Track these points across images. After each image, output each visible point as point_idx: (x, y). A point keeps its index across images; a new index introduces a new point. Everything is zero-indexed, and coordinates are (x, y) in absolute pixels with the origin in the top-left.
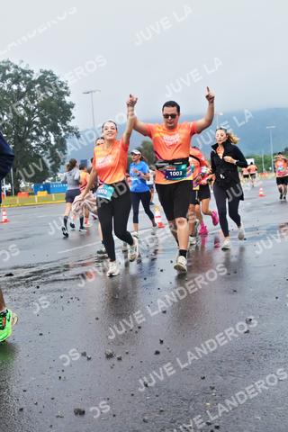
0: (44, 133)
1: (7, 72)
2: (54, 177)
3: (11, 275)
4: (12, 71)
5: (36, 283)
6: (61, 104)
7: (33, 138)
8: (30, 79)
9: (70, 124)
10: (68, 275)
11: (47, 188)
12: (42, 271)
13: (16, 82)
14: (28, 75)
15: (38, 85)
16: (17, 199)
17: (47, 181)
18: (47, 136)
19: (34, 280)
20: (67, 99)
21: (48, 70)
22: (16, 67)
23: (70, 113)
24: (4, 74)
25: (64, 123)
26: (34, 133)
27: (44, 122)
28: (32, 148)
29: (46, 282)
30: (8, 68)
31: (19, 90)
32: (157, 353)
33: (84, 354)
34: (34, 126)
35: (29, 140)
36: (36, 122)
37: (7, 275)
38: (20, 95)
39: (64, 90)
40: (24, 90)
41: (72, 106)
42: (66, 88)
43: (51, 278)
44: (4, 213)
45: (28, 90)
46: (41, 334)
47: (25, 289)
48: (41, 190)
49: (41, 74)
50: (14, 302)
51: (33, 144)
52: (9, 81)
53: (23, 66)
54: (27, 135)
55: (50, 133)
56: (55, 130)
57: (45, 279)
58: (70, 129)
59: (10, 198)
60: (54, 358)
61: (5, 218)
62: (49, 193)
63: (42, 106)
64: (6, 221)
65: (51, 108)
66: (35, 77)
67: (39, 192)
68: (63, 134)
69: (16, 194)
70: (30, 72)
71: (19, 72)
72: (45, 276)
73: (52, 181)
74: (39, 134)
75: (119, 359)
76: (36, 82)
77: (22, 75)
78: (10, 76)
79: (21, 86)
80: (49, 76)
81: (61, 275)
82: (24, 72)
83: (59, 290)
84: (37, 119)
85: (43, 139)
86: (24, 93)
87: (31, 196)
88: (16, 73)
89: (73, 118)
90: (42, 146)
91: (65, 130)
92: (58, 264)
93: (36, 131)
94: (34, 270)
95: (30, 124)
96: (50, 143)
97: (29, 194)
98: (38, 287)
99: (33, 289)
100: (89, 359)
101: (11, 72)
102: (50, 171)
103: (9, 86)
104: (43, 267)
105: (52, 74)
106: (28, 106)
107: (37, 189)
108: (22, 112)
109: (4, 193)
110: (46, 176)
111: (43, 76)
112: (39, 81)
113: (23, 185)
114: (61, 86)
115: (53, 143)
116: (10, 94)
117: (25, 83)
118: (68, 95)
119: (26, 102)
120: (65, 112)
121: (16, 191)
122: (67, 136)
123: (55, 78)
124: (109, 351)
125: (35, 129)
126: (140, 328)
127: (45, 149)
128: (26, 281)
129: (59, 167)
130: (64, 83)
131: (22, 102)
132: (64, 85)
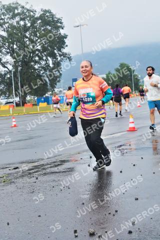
0: (44, 58)
1: (16, 11)
2: (53, 91)
3: (17, 168)
4: (20, 10)
5: (36, 175)
7: (36, 62)
8: (34, 16)
9: (65, 51)
10: (61, 168)
11: (47, 100)
13: (21, 19)
14: (32, 13)
15: (40, 21)
16: (24, 109)
17: (47, 95)
18: (46, 60)
19: (35, 172)
20: (62, 32)
21: (47, 9)
22: (23, 7)
23: (64, 43)
24: (14, 13)
25: (59, 50)
26: (37, 58)
28: (35, 69)
29: (45, 174)
30: (17, 8)
31: (25, 25)
32: (130, 232)
34: (37, 52)
35: (33, 63)
36: (38, 50)
37: (15, 169)
38: (26, 29)
39: (59, 25)
40: (29, 25)
41: (66, 37)
42: (61, 23)
43: (48, 171)
44: (14, 120)
45: (32, 25)
46: (40, 216)
47: (28, 180)
48: (42, 102)
49: (42, 12)
50: (19, 190)
51: (36, 67)
52: (17, 19)
53: (28, 7)
54: (31, 59)
55: (49, 58)
56: (53, 56)
57: (44, 171)
58: (64, 55)
59: (19, 108)
60: (49, 236)
61: (14, 123)
62: (48, 104)
64: (15, 126)
66: (37, 15)
67: (40, 103)
68: (59, 59)
69: (23, 105)
70: (34, 11)
71: (25, 11)
72: (44, 169)
73: (51, 95)
74: (41, 59)
75: (100, 237)
76: (37, 19)
77: (27, 13)
78: (18, 14)
79: (27, 22)
80: (48, 14)
81: (56, 168)
82: (29, 11)
84: (39, 48)
85: (43, 63)
86: (29, 27)
87: (34, 107)
88: (23, 12)
89: (67, 46)
90: (43, 68)
91: (60, 56)
92: (54, 160)
93: (39, 56)
94: (36, 164)
96: (49, 66)
97: (33, 105)
99: (34, 179)
101: (19, 11)
102: (49, 87)
103: (18, 23)
105: (50, 12)
106: (32, 37)
107: (39, 101)
108: (28, 43)
109: (15, 104)
110: (46, 91)
111: (43, 14)
112: (41, 18)
113: (28, 98)
114: (57, 21)
115: (51, 65)
116: (18, 28)
117: (30, 19)
118: (62, 29)
119: (31, 35)
120: (60, 42)
121: (23, 103)
122: (62, 60)
123: (53, 16)
124: (92, 230)
125: (37, 55)
126: (116, 211)
127: (45, 70)
128: (29, 173)
129: (56, 84)
130: (59, 19)
131: (27, 34)
132: (59, 21)
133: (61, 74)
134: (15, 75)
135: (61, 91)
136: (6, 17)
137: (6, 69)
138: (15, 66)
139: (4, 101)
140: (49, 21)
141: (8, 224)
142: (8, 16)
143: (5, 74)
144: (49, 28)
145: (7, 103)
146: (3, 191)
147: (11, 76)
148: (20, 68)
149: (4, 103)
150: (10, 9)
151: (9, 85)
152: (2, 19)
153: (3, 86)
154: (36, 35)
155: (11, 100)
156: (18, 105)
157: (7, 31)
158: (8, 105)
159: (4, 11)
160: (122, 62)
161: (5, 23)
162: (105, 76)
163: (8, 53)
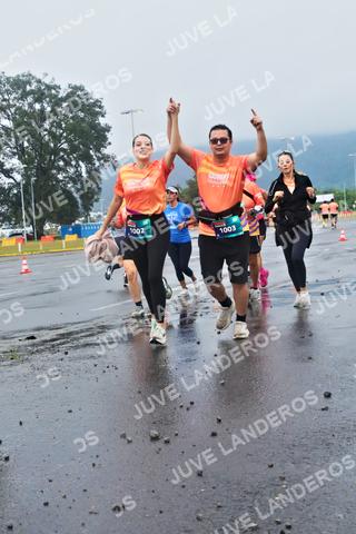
0: (73, 163)
1: (28, 88)
2: (86, 217)
3: (33, 338)
4: (34, 86)
5: (63, 348)
6: (95, 126)
7: (60, 169)
8: (56, 96)
9: (106, 151)
11: (78, 231)
12: (70, 334)
13: (36, 100)
14: (53, 91)
16: (40, 245)
17: (77, 222)
18: (77, 166)
20: (102, 121)
21: (78, 85)
22: (39, 81)
23: (105, 138)
24: (24, 91)
25: (98, 150)
26: (61, 163)
27: (74, 149)
28: (58, 181)
29: (77, 347)
30: (29, 83)
31: (42, 110)
32: (214, 434)
33: (124, 436)
34: (62, 154)
35: (55, 171)
36: (64, 150)
37: (28, 338)
39: (98, 109)
40: (49, 109)
41: (108, 129)
42: (100, 107)
43: (82, 341)
44: (25, 262)
46: (70, 411)
47: (50, 356)
48: (70, 233)
49: (70, 90)
50: (36, 372)
51: (60, 177)
52: (30, 99)
53: (47, 81)
54: (52, 165)
55: (81, 163)
56: (88, 159)
57: (75, 343)
58: (106, 158)
59: (31, 243)
61: (25, 267)
62: (80, 236)
63: (70, 130)
64: (27, 271)
65: (82, 132)
66: (62, 94)
67: (67, 236)
68: (97, 164)
69: (39, 238)
70: (57, 87)
71: (43, 87)
72: (75, 339)
73: (83, 222)
74: (68, 163)
75: (167, 442)
76: (63, 100)
77: (46, 91)
78: (32, 92)
79: (46, 105)
80: (79, 93)
81: (91, 338)
82: (49, 87)
83: (92, 357)
84: (65, 146)
85: (72, 170)
87: (57, 241)
88: (39, 89)
89: (110, 143)
90: (71, 178)
91: (99, 159)
92: (90, 325)
93: (64, 160)
94: (61, 331)
95: (55, 151)
96: (80, 175)
97: (55, 238)
98: (66, 353)
99: (60, 355)
100: (129, 442)
101: (33, 88)
102: (81, 209)
103: (31, 105)
104: (72, 329)
105: (83, 90)
106: (54, 129)
107: (64, 232)
108: (47, 138)
109: (25, 237)
110: (75, 216)
111: (72, 93)
113: (47, 227)
114: (94, 105)
115: (85, 175)
116: (31, 115)
117: (51, 101)
118: (103, 116)
120: (99, 136)
121: (39, 234)
122: (102, 166)
124: (154, 432)
125: (62, 158)
126: (192, 403)
127: (75, 182)
128: (52, 345)
129: (92, 205)
130: (97, 101)
132: (97, 103)
133: (100, 189)
134: (26, 191)
135: (99, 216)
136: (12, 97)
137: (12, 181)
138: (26, 176)
139: (8, 232)
141: (21, 423)
142: (14, 95)
143: (10, 189)
144: (82, 115)
145: (12, 235)
146: (10, 374)
147: (19, 192)
148: (33, 179)
149: (8, 235)
150: (18, 84)
151: (16, 205)
152: (4, 100)
153: (6, 208)
154: (59, 126)
155: (19, 230)
156: (30, 238)
157: (14, 120)
158: (14, 238)
159: (8, 87)
161: (9, 106)
163: (14, 154)
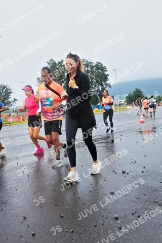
0: (97, 86)
4: (85, 63)
6: (104, 75)
7: (93, 88)
8: (92, 65)
9: (107, 82)
11: (98, 107)
13: (86, 67)
17: (98, 104)
20: (106, 73)
21: (99, 62)
22: (87, 61)
23: (107, 78)
25: (105, 82)
26: (93, 86)
27: (97, 82)
31: (88, 70)
32: (143, 172)
33: (114, 171)
36: (94, 82)
38: (88, 72)
40: (90, 69)
41: (108, 75)
43: (100, 142)
48: (96, 108)
49: (96, 63)
51: (93, 90)
53: (89, 61)
55: (99, 86)
56: (102, 85)
58: (107, 84)
62: (99, 109)
63: (97, 76)
65: (100, 76)
66: (94, 65)
70: (92, 63)
73: (100, 104)
74: (95, 86)
75: (128, 174)
76: (94, 67)
80: (99, 64)
82: (90, 63)
84: (95, 81)
85: (97, 88)
86: (90, 71)
88: (87, 63)
90: (96, 91)
91: (105, 85)
95: (92, 82)
96: (99, 90)
100: (116, 173)
102: (99, 100)
105: (101, 63)
106: (91, 76)
107: (94, 107)
110: (98, 102)
112: (96, 66)
114: (104, 68)
115: (101, 90)
117: (90, 67)
118: (106, 71)
119: (90, 74)
120: (105, 78)
122: (106, 87)
123: (102, 65)
125: (94, 84)
127: (98, 92)
131: (89, 74)
132: (105, 68)
140: (100, 68)
144: (100, 71)
154: (93, 75)
160: (137, 88)
162: (128, 95)
